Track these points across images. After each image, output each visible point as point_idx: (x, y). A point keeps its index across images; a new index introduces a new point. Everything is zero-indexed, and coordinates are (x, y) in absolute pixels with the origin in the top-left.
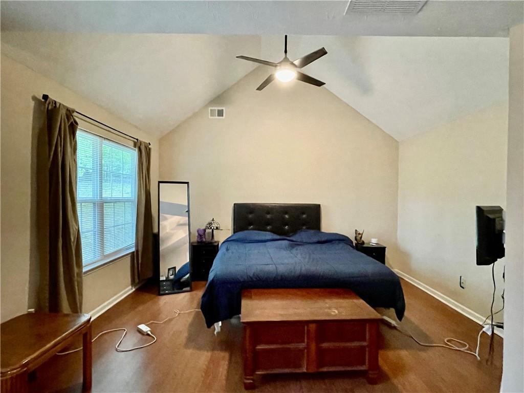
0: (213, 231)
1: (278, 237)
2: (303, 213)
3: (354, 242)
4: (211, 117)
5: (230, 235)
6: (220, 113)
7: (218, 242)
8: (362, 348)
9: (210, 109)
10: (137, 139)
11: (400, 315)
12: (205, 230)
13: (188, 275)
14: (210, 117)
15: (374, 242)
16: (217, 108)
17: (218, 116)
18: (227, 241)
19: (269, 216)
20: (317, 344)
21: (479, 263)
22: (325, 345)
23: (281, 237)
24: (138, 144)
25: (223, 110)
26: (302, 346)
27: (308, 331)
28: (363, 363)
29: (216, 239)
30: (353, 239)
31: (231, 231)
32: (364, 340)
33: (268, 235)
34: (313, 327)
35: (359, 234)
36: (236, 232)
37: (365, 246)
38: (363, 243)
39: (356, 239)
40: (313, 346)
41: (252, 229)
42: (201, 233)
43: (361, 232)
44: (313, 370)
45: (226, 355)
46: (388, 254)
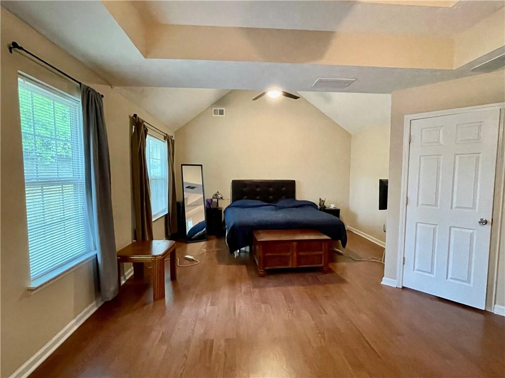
0: (218, 200)
1: (266, 204)
2: (283, 187)
3: (319, 207)
4: (215, 116)
5: (230, 204)
6: (221, 112)
7: (222, 208)
8: (321, 255)
9: (213, 109)
10: (167, 134)
11: (344, 245)
12: (212, 200)
13: (205, 229)
14: (213, 115)
15: (332, 206)
16: (219, 109)
17: (220, 114)
18: (229, 207)
19: (258, 189)
20: (297, 253)
21: (380, 209)
22: (302, 253)
23: (269, 204)
24: (167, 138)
25: (223, 110)
26: (289, 254)
27: (292, 246)
28: (321, 263)
29: (219, 206)
30: (318, 204)
31: (230, 201)
32: (321, 251)
33: (259, 203)
34: (295, 243)
35: (322, 201)
36: (234, 201)
37: (326, 209)
38: (325, 207)
39: (320, 205)
40: (295, 255)
41: (246, 199)
42: (210, 202)
43: (324, 200)
44: (295, 266)
45: (244, 267)
46: (341, 214)
